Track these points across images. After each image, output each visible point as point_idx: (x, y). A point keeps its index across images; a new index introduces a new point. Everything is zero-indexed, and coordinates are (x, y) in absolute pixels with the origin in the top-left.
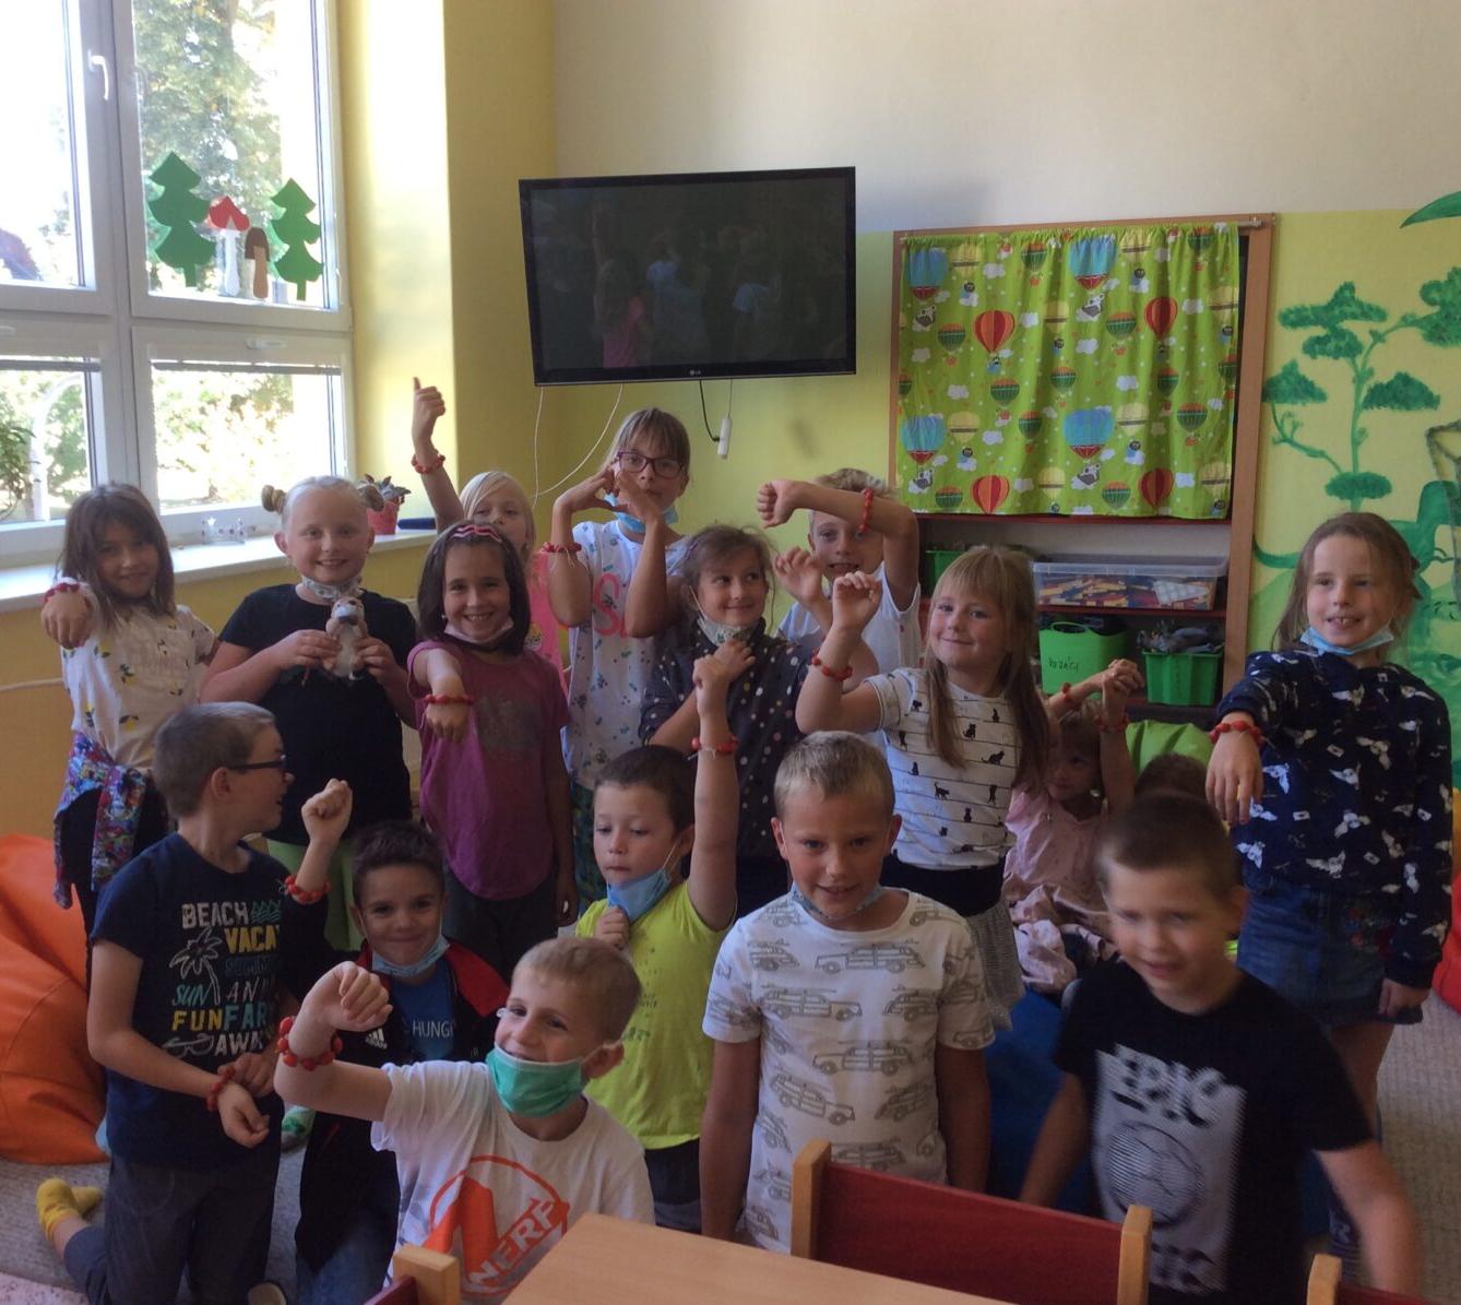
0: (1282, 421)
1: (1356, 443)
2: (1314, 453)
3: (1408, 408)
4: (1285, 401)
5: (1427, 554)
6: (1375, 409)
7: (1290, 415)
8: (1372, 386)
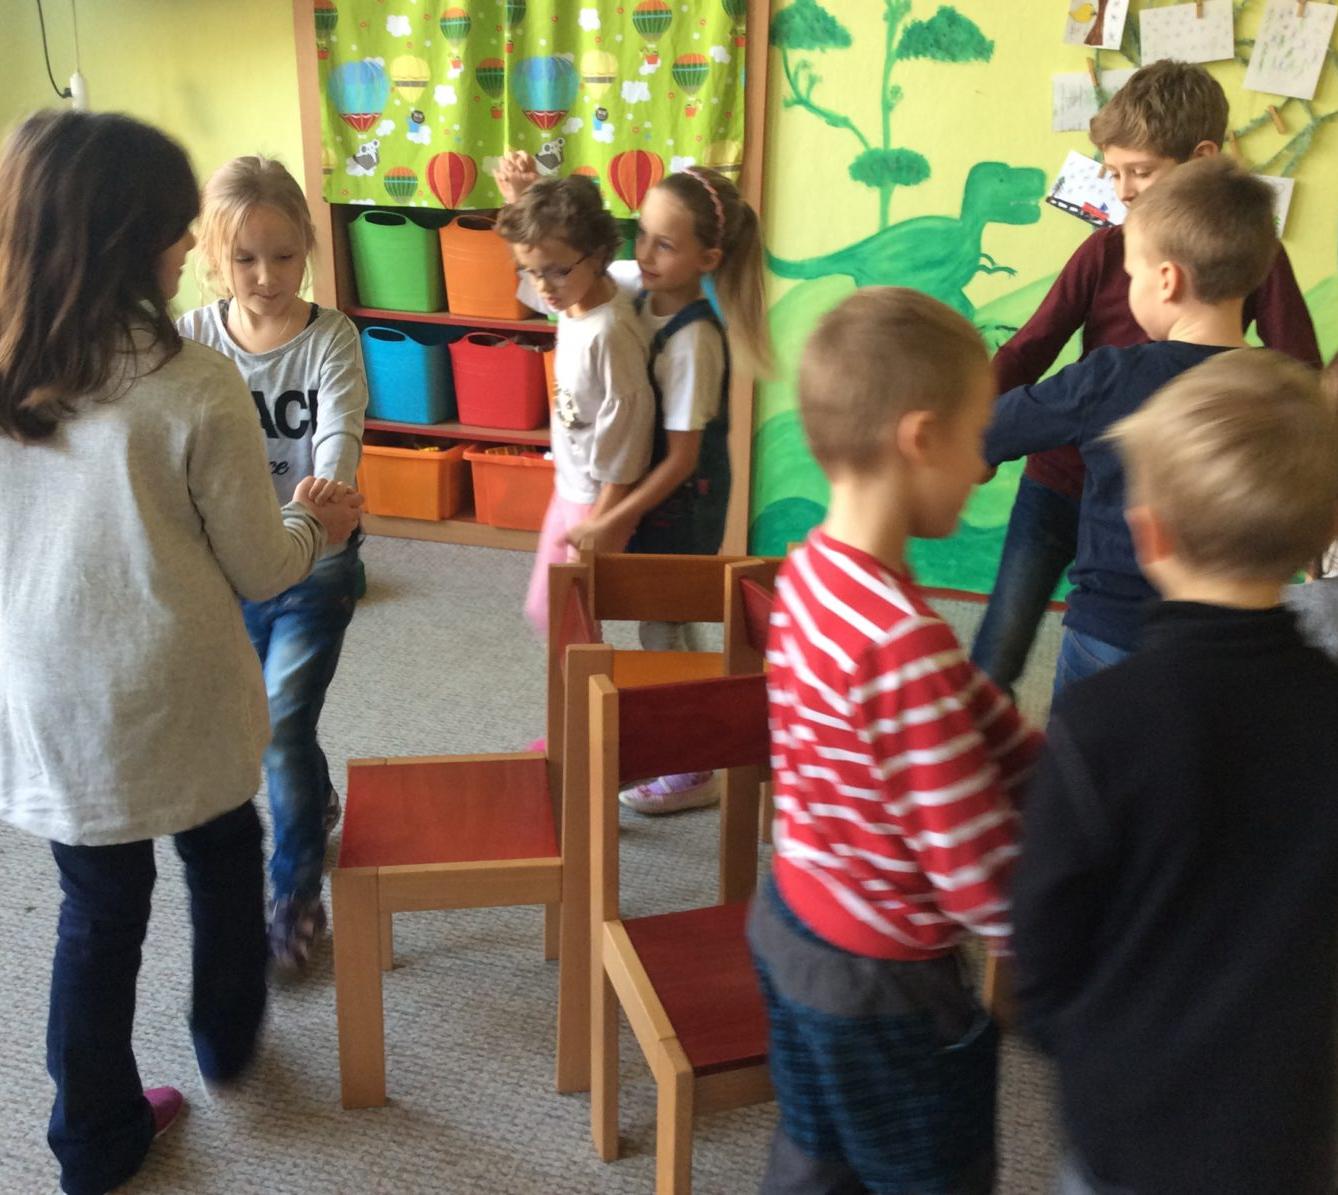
0: (796, 73)
1: (887, 108)
2: (835, 121)
3: (954, 58)
4: (800, 46)
5: (970, 262)
6: (912, 58)
7: (805, 65)
8: (909, 26)
